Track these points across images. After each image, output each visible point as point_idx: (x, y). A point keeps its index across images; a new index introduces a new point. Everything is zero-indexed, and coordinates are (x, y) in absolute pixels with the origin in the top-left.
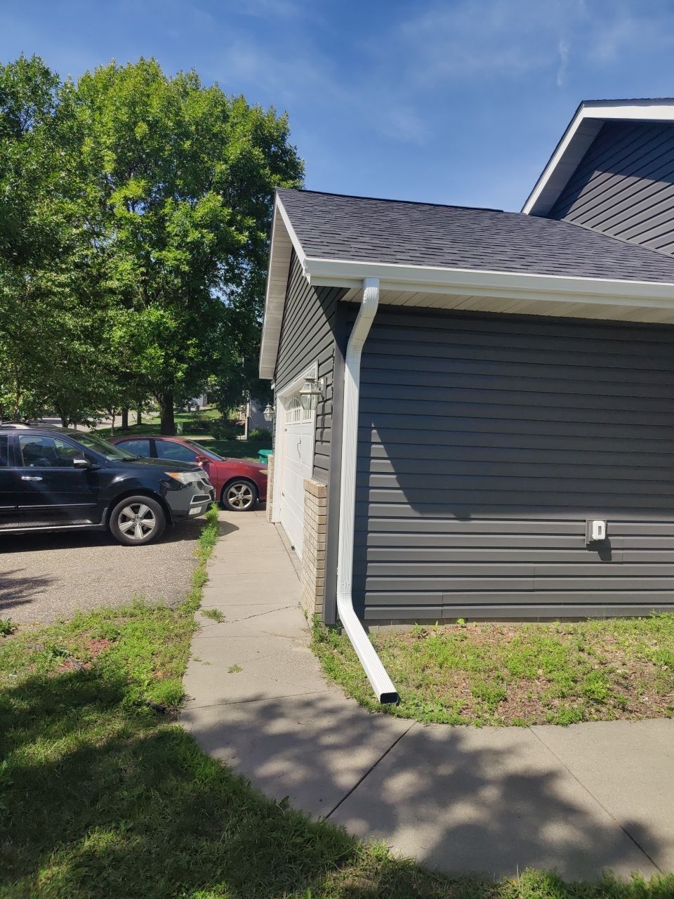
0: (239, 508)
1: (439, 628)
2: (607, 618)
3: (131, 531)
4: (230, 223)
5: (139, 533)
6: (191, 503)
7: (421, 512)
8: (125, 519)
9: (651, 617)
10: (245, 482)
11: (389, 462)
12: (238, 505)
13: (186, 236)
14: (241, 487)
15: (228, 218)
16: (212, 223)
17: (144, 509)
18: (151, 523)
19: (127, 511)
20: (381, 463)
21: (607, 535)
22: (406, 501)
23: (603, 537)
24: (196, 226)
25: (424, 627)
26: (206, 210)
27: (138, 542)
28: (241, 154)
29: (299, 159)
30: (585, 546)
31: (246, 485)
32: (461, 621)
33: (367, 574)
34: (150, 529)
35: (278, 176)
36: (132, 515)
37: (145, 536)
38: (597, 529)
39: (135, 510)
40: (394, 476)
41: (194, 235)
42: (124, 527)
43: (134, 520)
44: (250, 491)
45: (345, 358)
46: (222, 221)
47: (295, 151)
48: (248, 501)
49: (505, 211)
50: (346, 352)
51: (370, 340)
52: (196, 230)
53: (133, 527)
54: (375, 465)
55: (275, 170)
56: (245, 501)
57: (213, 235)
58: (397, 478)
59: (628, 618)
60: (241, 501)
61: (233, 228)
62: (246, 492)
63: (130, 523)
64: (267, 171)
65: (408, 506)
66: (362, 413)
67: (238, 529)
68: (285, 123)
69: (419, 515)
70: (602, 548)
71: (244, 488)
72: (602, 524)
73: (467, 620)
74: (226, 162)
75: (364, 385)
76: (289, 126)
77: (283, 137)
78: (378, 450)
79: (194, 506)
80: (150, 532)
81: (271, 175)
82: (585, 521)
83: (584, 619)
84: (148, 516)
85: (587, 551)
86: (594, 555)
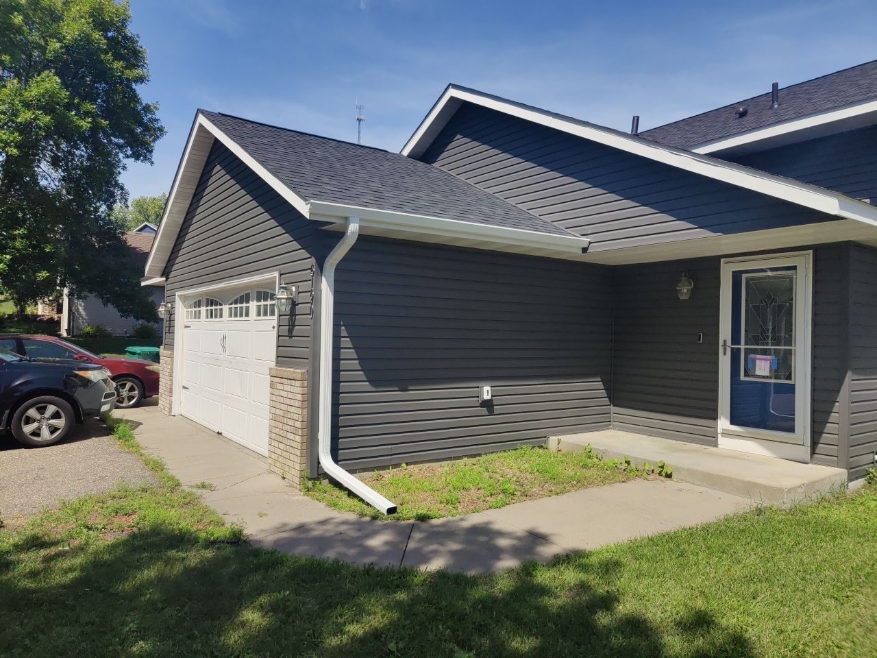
0: (124, 405)
1: (392, 471)
2: (492, 453)
3: (36, 433)
4: (69, 106)
5: (46, 435)
6: (103, 400)
7: (376, 387)
8: (29, 421)
9: (517, 449)
10: (130, 379)
11: (353, 350)
12: (122, 403)
13: (16, 116)
14: (125, 384)
15: (66, 100)
16: (48, 105)
17: (51, 409)
18: (60, 423)
19: (32, 412)
20: (348, 352)
21: (492, 396)
22: (365, 379)
23: (489, 397)
24: (27, 105)
25: (381, 472)
26: (42, 91)
27: (45, 443)
28: (79, 35)
29: (141, 47)
30: (478, 405)
31: (130, 381)
32: (404, 465)
33: (340, 436)
34: (59, 429)
35: (121, 63)
36: (38, 416)
37: (53, 437)
38: (486, 392)
39: (42, 410)
40: (357, 361)
41: (25, 116)
42: (28, 429)
43: (40, 421)
44: (136, 387)
45: (322, 272)
46: (58, 104)
47: (138, 39)
48: (133, 397)
49: (389, 151)
50: (322, 267)
51: (344, 259)
52: (29, 110)
53: (39, 428)
54: (344, 353)
55: (118, 57)
56: (130, 398)
57: (49, 117)
58: (359, 363)
59: (505, 451)
60: (126, 399)
61: (73, 113)
62: (132, 389)
63: (35, 425)
64: (109, 56)
65: (367, 383)
66: (336, 314)
67: (142, 424)
68: (125, 10)
69: (374, 390)
70: (488, 404)
71: (128, 385)
72: (489, 388)
73: (407, 464)
74: (60, 41)
75: (337, 293)
76: (130, 13)
77: (124, 22)
78: (346, 342)
79: (105, 403)
80: (59, 432)
81: (113, 61)
82: (478, 387)
83: (480, 455)
84: (56, 416)
85: (480, 408)
86: (484, 410)
